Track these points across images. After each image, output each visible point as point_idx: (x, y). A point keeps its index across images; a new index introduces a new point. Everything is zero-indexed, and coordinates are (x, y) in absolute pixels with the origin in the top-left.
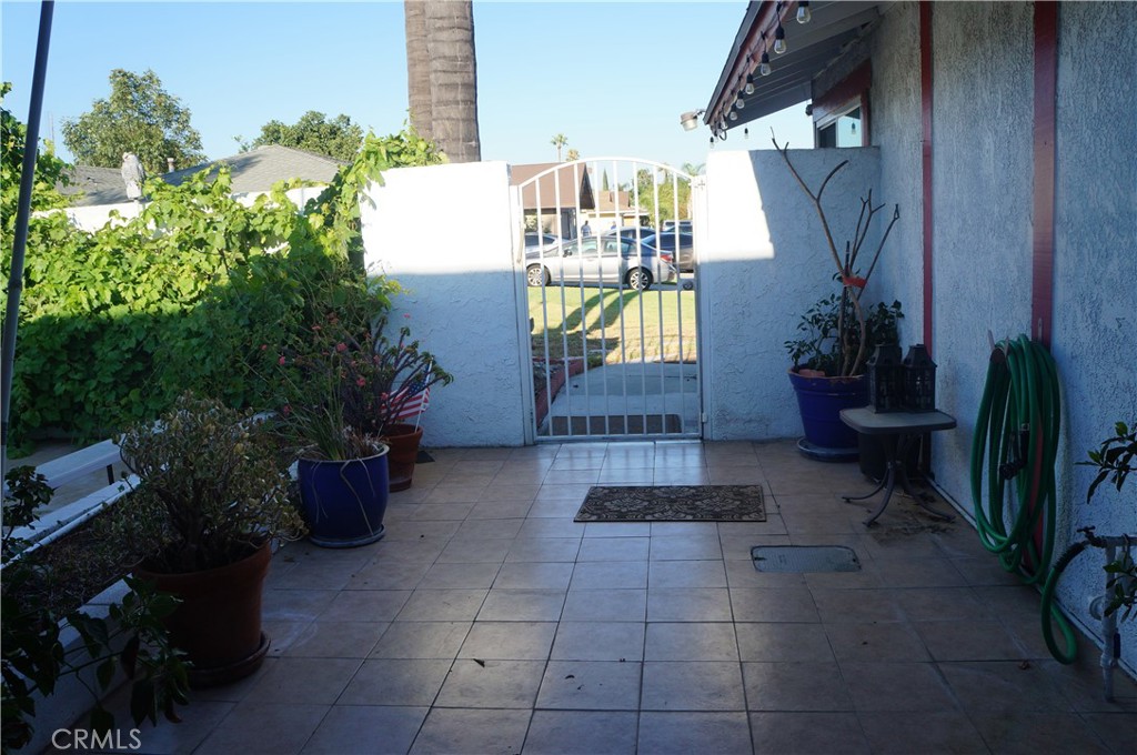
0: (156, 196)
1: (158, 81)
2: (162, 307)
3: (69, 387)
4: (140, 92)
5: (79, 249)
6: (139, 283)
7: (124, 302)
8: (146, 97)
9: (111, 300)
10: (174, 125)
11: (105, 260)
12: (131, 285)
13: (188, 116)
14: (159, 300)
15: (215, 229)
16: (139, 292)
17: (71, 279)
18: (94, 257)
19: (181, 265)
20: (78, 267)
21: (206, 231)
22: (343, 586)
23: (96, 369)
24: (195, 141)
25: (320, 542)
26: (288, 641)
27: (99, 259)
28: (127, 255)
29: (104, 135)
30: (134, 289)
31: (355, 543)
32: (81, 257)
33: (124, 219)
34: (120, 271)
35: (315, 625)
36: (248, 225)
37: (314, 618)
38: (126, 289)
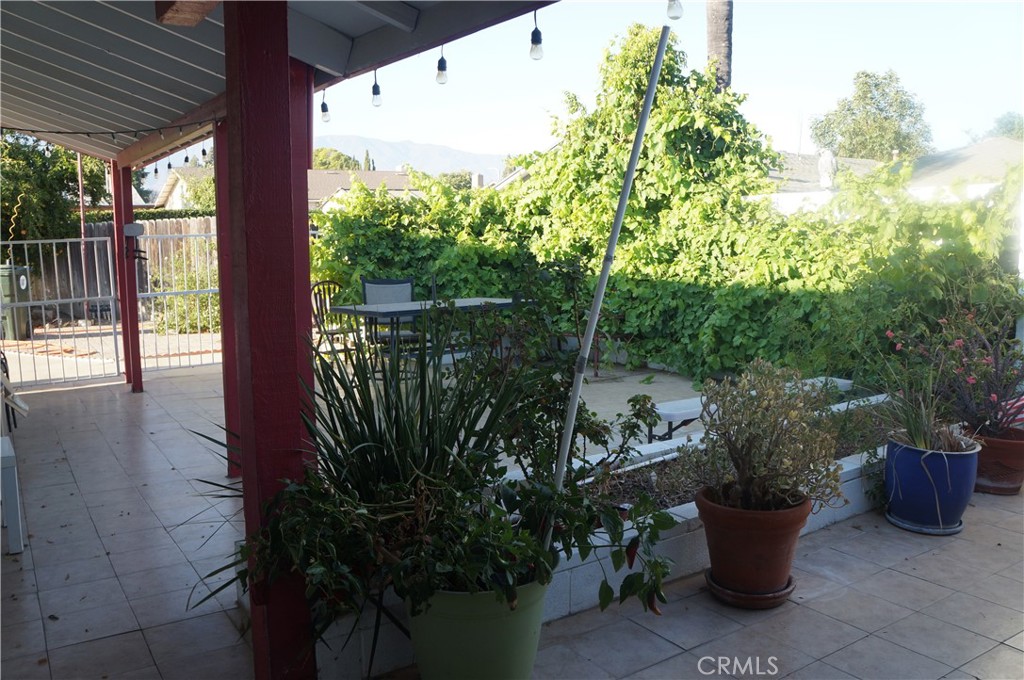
0: (843, 186)
1: (897, 79)
2: (831, 285)
3: (744, 341)
4: (881, 91)
5: (773, 229)
6: (815, 262)
7: (799, 276)
8: (884, 94)
9: (790, 274)
10: (908, 119)
11: (791, 240)
12: (808, 263)
13: (922, 110)
14: (830, 279)
15: (888, 220)
16: (813, 270)
17: (761, 254)
18: (783, 235)
19: (852, 249)
20: (769, 243)
21: (878, 220)
22: (893, 564)
23: (770, 330)
24: (925, 134)
25: (893, 520)
26: (816, 594)
27: (786, 238)
28: (811, 237)
29: (844, 129)
30: (810, 266)
31: (925, 530)
32: (774, 236)
33: (816, 205)
34: (801, 250)
35: (846, 589)
36: (920, 218)
37: (848, 583)
38: (804, 265)
